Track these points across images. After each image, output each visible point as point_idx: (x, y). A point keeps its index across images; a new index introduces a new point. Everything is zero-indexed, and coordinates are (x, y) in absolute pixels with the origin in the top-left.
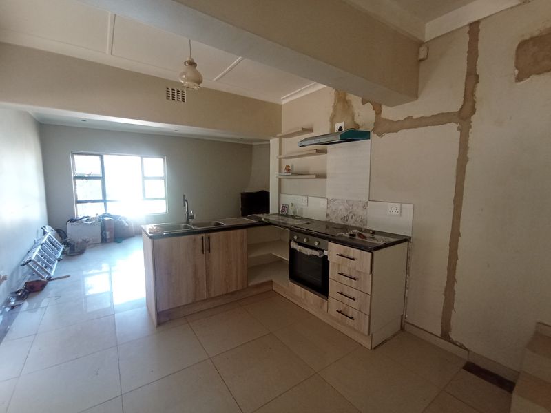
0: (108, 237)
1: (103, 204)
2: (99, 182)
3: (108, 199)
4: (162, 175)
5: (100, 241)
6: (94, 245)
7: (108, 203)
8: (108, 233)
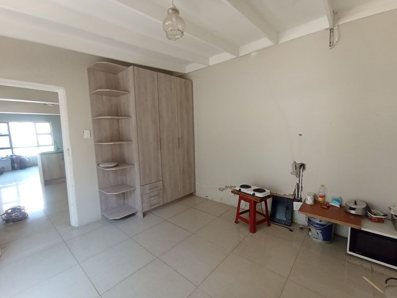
0: (16, 167)
1: (11, 150)
2: (8, 137)
3: (13, 146)
4: (50, 132)
5: (11, 168)
6: (8, 171)
7: (14, 149)
8: (16, 165)
